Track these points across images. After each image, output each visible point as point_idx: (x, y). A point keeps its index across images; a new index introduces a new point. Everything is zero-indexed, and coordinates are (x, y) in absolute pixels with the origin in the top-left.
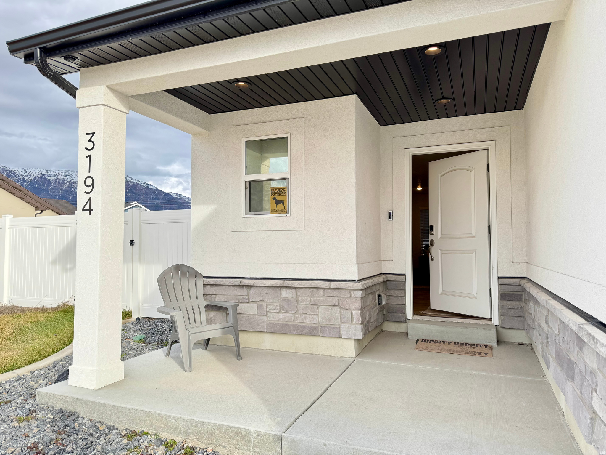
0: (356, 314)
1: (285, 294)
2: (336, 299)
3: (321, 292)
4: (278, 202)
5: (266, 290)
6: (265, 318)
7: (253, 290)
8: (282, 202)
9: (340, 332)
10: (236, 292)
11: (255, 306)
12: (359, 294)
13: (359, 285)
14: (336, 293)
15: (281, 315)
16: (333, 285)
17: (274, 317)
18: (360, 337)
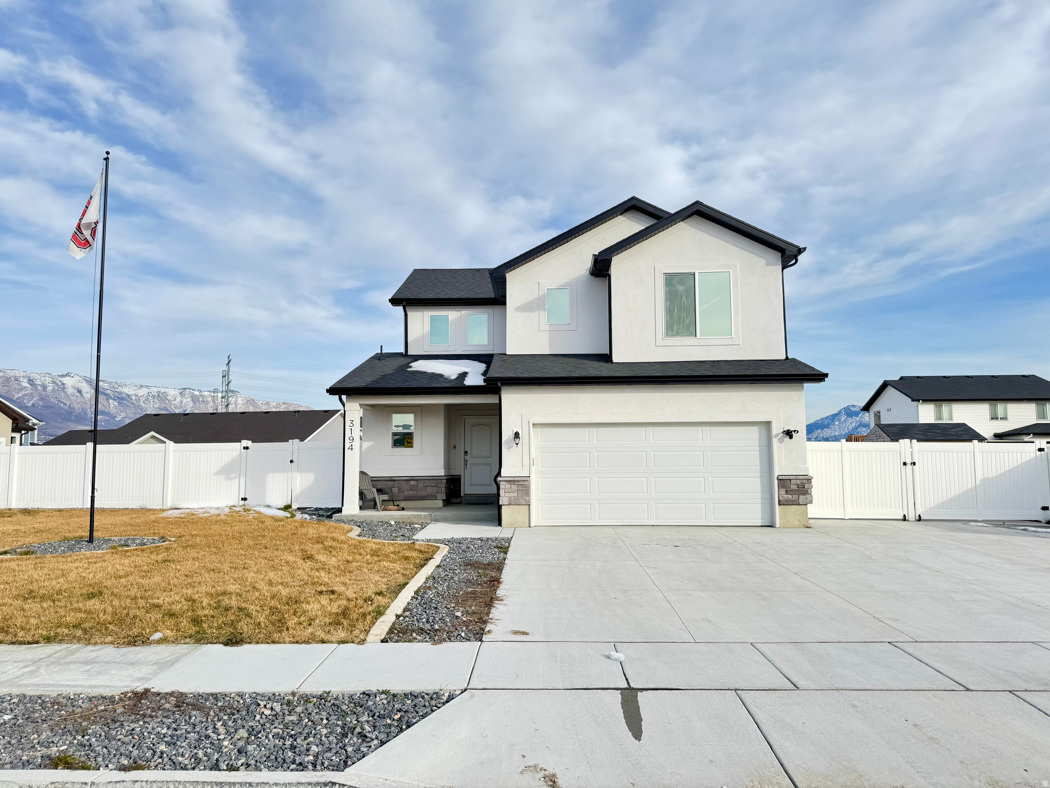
0: (443, 489)
1: (412, 483)
2: (435, 484)
3: (429, 481)
4: (408, 443)
5: (403, 482)
6: (402, 494)
7: (396, 482)
8: (410, 443)
9: (436, 497)
10: (387, 483)
11: (397, 489)
12: (445, 481)
13: (445, 478)
14: (435, 481)
15: (410, 492)
16: (434, 478)
17: (406, 493)
18: (445, 498)
